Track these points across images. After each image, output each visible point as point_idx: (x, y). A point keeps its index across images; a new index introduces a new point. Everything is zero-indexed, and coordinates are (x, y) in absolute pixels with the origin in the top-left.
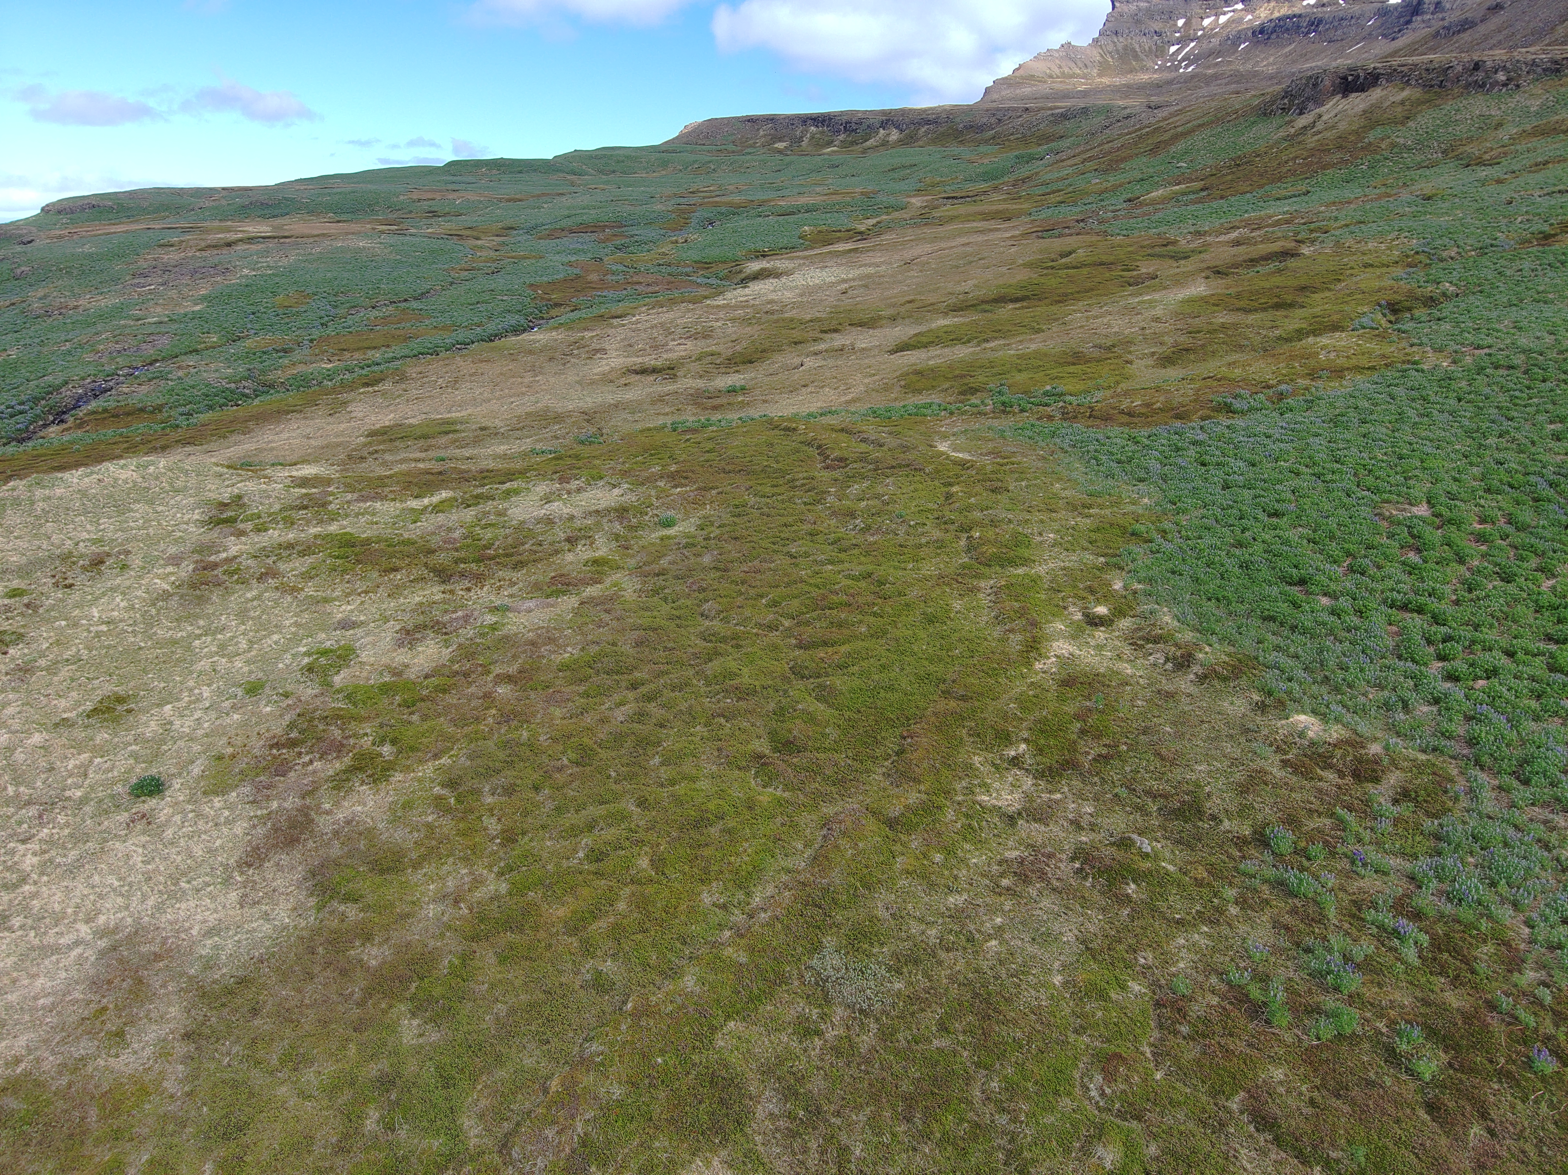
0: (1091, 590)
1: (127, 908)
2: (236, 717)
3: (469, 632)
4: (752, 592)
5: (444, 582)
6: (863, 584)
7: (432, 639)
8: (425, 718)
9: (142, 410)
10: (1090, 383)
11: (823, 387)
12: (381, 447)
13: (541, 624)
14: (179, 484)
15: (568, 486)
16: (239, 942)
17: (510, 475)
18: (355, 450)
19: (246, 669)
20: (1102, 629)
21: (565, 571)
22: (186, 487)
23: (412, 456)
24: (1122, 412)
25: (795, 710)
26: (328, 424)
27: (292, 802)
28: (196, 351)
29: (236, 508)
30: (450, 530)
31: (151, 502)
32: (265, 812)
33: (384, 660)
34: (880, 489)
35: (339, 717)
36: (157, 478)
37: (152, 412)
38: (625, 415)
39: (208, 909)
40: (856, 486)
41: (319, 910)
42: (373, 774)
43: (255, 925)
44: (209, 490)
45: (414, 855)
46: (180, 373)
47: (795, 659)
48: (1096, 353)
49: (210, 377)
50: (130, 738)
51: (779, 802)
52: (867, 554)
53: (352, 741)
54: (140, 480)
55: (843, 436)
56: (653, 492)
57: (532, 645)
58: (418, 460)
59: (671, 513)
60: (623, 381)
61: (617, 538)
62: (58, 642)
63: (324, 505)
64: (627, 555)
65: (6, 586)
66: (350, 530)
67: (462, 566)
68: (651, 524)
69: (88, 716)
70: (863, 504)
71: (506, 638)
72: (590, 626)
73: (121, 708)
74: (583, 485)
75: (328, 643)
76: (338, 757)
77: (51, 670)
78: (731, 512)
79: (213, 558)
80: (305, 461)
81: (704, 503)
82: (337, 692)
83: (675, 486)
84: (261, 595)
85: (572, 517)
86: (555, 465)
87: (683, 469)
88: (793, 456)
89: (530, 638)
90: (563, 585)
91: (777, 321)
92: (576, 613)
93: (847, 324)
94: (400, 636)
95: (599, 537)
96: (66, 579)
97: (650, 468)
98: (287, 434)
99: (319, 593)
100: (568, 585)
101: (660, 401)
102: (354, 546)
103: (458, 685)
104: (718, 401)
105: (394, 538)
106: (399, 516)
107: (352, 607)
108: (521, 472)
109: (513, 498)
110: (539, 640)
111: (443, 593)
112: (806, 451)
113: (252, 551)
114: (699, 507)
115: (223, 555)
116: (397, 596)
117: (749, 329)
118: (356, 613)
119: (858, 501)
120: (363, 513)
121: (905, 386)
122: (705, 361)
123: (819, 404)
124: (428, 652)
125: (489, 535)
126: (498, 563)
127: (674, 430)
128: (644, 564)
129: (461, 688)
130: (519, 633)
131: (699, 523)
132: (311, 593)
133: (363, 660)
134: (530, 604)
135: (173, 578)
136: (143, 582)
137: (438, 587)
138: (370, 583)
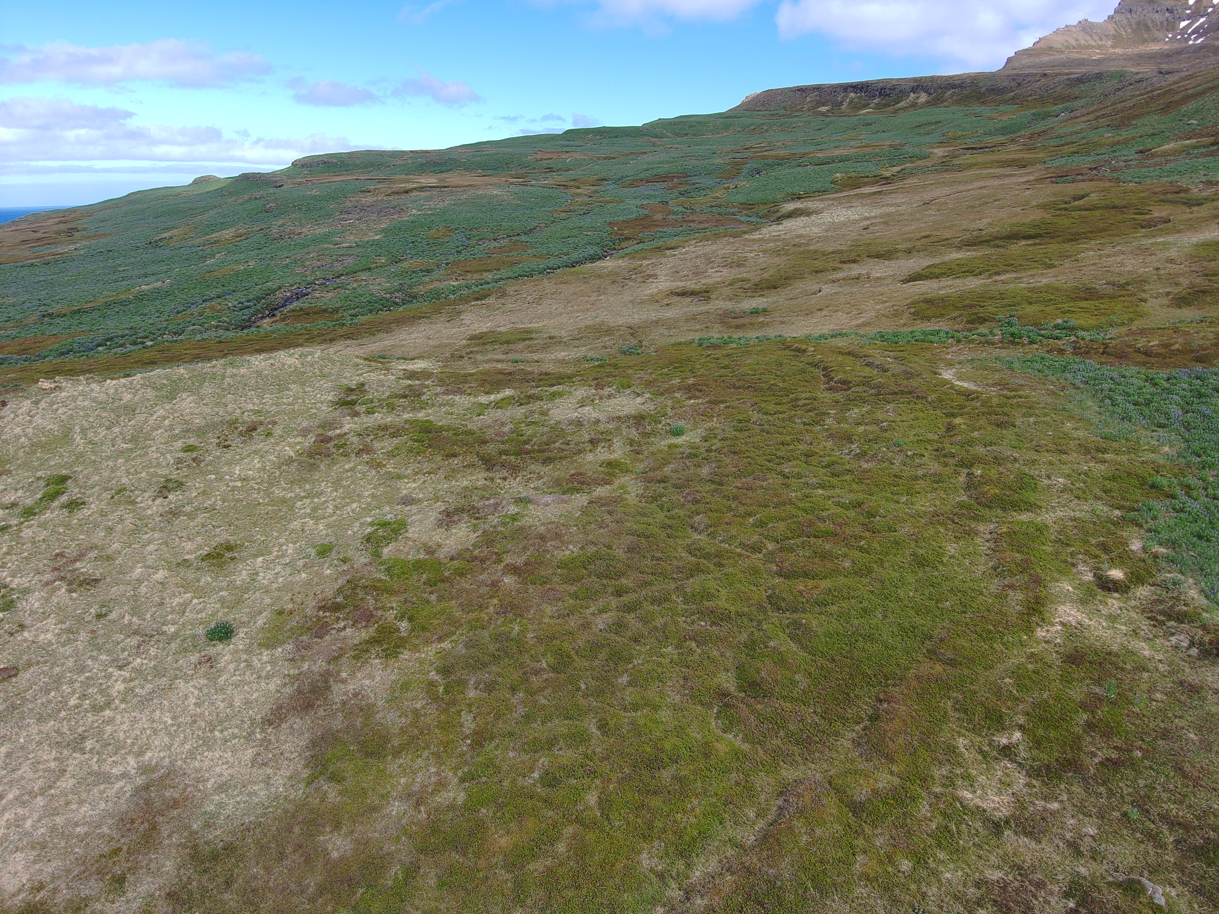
0: (1105, 548)
1: (169, 749)
2: (304, 575)
3: (493, 520)
4: (742, 509)
5: (488, 470)
6: (852, 514)
7: (466, 522)
8: (441, 599)
9: (325, 311)
10: (1103, 319)
11: (836, 311)
12: (476, 349)
13: (554, 519)
14: (326, 370)
15: (601, 392)
16: (238, 803)
17: (560, 379)
18: (457, 350)
19: (324, 532)
20: (1116, 595)
21: (582, 470)
22: (330, 373)
23: (496, 357)
24: (1138, 351)
25: (766, 647)
26: (446, 328)
27: (320, 665)
28: (369, 269)
29: (358, 393)
30: (503, 424)
31: (303, 384)
32: (297, 672)
33: (425, 538)
34: (879, 415)
35: (375, 588)
36: (312, 365)
37: (332, 313)
38: (663, 331)
39: (227, 763)
40: (856, 410)
41: (309, 784)
42: (387, 649)
43: (256, 788)
44: (345, 378)
45: (396, 742)
46: (355, 285)
47: (773, 588)
48: (1109, 290)
49: (374, 288)
50: (224, 584)
51: (737, 754)
52: (860, 482)
53: (380, 613)
54: (300, 366)
55: (849, 360)
56: (670, 403)
57: (541, 539)
58: (498, 361)
59: (681, 423)
60: (666, 301)
61: (632, 442)
62: (204, 493)
63: (419, 395)
64: (637, 460)
65: (185, 443)
66: (431, 418)
67: (504, 457)
68: (663, 432)
69: (203, 560)
70: (861, 429)
71: (522, 529)
72: (593, 526)
73: (228, 555)
74: (613, 392)
75: (389, 516)
76: (366, 627)
77: (191, 516)
78: (734, 427)
79: (330, 433)
80: (421, 357)
81: (712, 416)
82: (382, 563)
83: (690, 398)
84: (355, 467)
85: (598, 421)
86: (597, 372)
87: (700, 382)
88: (798, 377)
89: (541, 531)
90: (578, 483)
91: (802, 253)
92: (583, 512)
93: (865, 256)
94: (441, 517)
95: (617, 441)
96: (227, 440)
97: (671, 380)
98: (416, 335)
99: (396, 469)
100: (583, 483)
101: (694, 319)
102: (430, 432)
103: (474, 570)
104: (741, 321)
105: (460, 428)
106: (469, 409)
107: (416, 485)
108: (570, 377)
109: (557, 400)
110: (548, 535)
111: (485, 479)
112: (812, 372)
113: (359, 430)
114: (707, 419)
115: (338, 431)
116: (451, 479)
117: (778, 259)
118: (418, 490)
119: (856, 426)
120: (445, 404)
121: (914, 314)
122: (735, 286)
123: (831, 327)
124: (459, 535)
125: (530, 431)
126: (532, 458)
127: (700, 345)
128: (650, 470)
129: (476, 573)
130: (533, 525)
131: (704, 435)
132: (390, 469)
133: (409, 535)
134: (548, 499)
135: (299, 447)
136: (277, 448)
137: (483, 474)
138: (434, 465)
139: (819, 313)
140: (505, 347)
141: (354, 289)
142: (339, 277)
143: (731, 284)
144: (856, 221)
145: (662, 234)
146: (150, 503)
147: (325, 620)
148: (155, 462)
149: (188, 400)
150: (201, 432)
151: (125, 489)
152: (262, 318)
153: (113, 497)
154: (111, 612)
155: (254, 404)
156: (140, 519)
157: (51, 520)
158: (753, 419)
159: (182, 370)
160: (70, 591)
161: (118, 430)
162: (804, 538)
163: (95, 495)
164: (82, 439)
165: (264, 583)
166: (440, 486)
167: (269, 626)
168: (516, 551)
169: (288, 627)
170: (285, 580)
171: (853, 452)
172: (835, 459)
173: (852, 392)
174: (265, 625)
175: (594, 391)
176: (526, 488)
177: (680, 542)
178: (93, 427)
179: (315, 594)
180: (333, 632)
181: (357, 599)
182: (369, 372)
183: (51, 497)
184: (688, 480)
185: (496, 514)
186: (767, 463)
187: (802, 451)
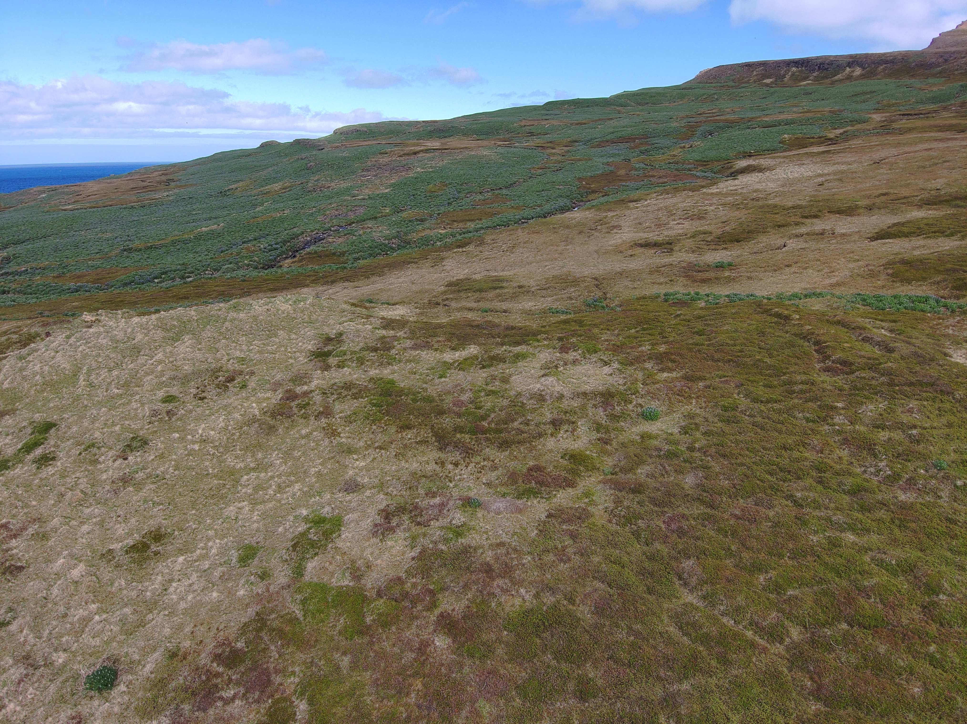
2: (215, 594)
3: (437, 531)
4: (746, 556)
5: (440, 449)
7: (405, 531)
8: (353, 666)
9: (334, 254)
11: (806, 268)
12: (451, 296)
13: (505, 539)
14: (314, 317)
15: (566, 357)
17: (525, 336)
18: (435, 297)
19: (256, 525)
21: (542, 463)
22: (317, 319)
23: (468, 305)
26: (429, 273)
28: (376, 218)
29: (335, 343)
30: (463, 391)
31: (290, 331)
34: (905, 418)
36: (302, 312)
37: (339, 256)
38: (627, 283)
40: (871, 407)
44: (328, 325)
46: (361, 232)
49: (376, 235)
50: (134, 594)
53: (279, 679)
54: (292, 312)
55: (841, 332)
56: (640, 375)
57: (487, 572)
58: (470, 309)
59: (654, 405)
60: (630, 252)
61: (598, 427)
62: (162, 456)
63: (389, 349)
64: (604, 452)
65: (167, 392)
66: (395, 377)
67: (458, 436)
68: (634, 416)
69: (127, 552)
70: (883, 435)
71: (466, 551)
72: (551, 557)
73: (153, 548)
74: (578, 357)
75: (327, 509)
76: (258, 701)
77: (139, 486)
78: (718, 415)
79: (299, 390)
80: (401, 303)
81: (690, 397)
82: (299, 590)
83: (662, 370)
84: (311, 433)
85: (561, 397)
86: (562, 329)
87: (672, 351)
88: (787, 351)
89: (488, 559)
90: (536, 483)
91: (762, 207)
92: (540, 531)
93: (826, 211)
94: (379, 520)
95: (582, 425)
96: (204, 392)
97: (641, 346)
98: (402, 279)
99: (349, 440)
100: (541, 483)
101: (657, 271)
102: (390, 395)
103: (401, 618)
104: (706, 275)
105: (419, 393)
106: (433, 368)
107: (364, 464)
108: (535, 334)
109: (520, 364)
110: (496, 566)
111: (436, 463)
112: (802, 346)
113: (325, 387)
114: (685, 401)
115: (305, 388)
116: (401, 458)
117: (738, 212)
118: (364, 472)
119: (876, 430)
120: (411, 361)
121: (892, 275)
122: (698, 239)
123: (803, 285)
124: (394, 551)
125: (489, 404)
126: (487, 439)
127: (666, 301)
128: (621, 471)
129: (402, 625)
130: (480, 547)
131: (683, 424)
132: (343, 440)
133: (340, 544)
134: (500, 504)
135: (265, 405)
136: (245, 404)
137: (435, 454)
138: (387, 438)
139: (787, 269)
140: (477, 295)
141: (360, 235)
142: (350, 225)
143: (693, 237)
144: (810, 178)
145: (625, 188)
146: (110, 463)
147: (215, 681)
148: (133, 413)
149: (187, 344)
150: (185, 380)
151: (93, 445)
152: (286, 258)
153: (80, 454)
155: (241, 351)
156: (93, 485)
157: (19, 477)
158: (742, 407)
159: (192, 312)
161: (116, 373)
162: (844, 626)
163: (67, 449)
164: (84, 380)
165: (173, 599)
166: (388, 467)
167: (156, 677)
168: (456, 590)
169: (174, 684)
170: (194, 598)
171: (882, 473)
172: (859, 480)
173: (857, 377)
174: (152, 673)
175: (558, 355)
176: (477, 483)
177: (666, 606)
178: (99, 368)
179: (218, 629)
180: (219, 704)
181: (259, 648)
182: (351, 320)
183: (29, 448)
184: (669, 494)
185: (440, 519)
186: (769, 477)
187: (812, 462)
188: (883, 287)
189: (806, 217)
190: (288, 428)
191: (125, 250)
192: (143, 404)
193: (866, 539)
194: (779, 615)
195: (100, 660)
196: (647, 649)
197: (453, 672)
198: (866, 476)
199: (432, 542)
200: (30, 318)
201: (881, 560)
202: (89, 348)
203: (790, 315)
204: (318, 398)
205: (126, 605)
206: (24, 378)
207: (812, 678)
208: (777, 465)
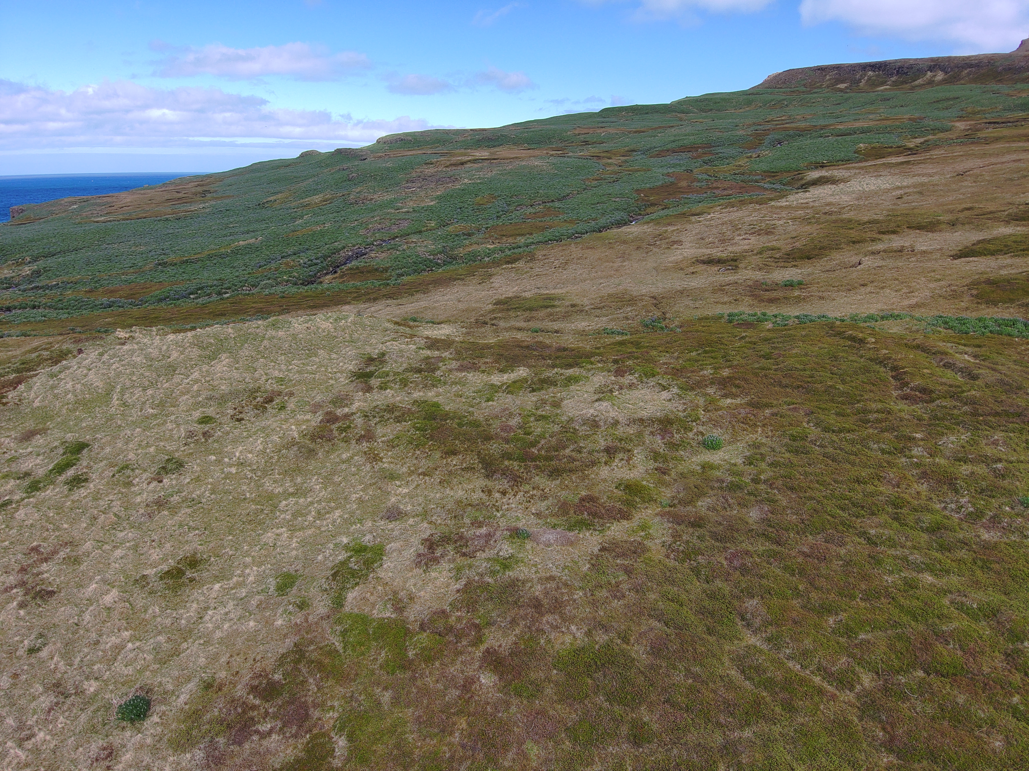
2: (252, 623)
3: (483, 563)
4: (814, 597)
5: (487, 476)
7: (449, 562)
8: (395, 702)
9: (377, 270)
11: (882, 288)
12: (499, 315)
13: (555, 572)
14: (356, 335)
15: (621, 380)
17: (578, 358)
18: (482, 315)
19: (294, 553)
21: (595, 493)
22: (359, 338)
23: (518, 325)
26: (477, 290)
28: (420, 232)
29: (377, 363)
30: (511, 415)
31: (331, 350)
33: (398, 582)
36: (344, 330)
37: (382, 272)
38: (688, 302)
44: (370, 345)
46: (405, 247)
49: (421, 250)
50: (168, 621)
53: (317, 714)
54: (332, 330)
55: (921, 357)
56: (701, 401)
57: (535, 607)
58: (519, 329)
59: (716, 433)
60: (692, 269)
61: (656, 456)
62: (198, 479)
63: (434, 370)
64: (662, 483)
65: (204, 412)
66: (440, 400)
67: (506, 463)
68: (694, 444)
69: (161, 578)
71: (514, 584)
72: (604, 593)
73: (189, 574)
74: (635, 381)
75: (368, 537)
76: (295, 736)
77: (174, 510)
78: (786, 445)
79: (339, 412)
80: (447, 322)
81: (755, 425)
82: (339, 621)
83: (725, 396)
84: (352, 458)
85: (616, 423)
86: (618, 351)
87: (736, 375)
88: (861, 377)
89: (537, 593)
90: (589, 514)
91: (835, 222)
92: (593, 565)
93: (905, 227)
94: (422, 549)
95: (638, 453)
96: (241, 413)
97: (702, 370)
98: (448, 297)
99: (392, 466)
100: (594, 515)
101: (721, 290)
102: (434, 419)
103: (445, 653)
104: (774, 294)
105: (466, 417)
106: (480, 391)
107: (407, 491)
108: (588, 356)
109: (572, 388)
110: (545, 602)
111: (483, 491)
112: (878, 372)
113: (367, 409)
114: (750, 429)
115: (346, 410)
116: (446, 485)
117: (809, 227)
118: (407, 500)
119: (958, 463)
120: (457, 383)
121: (977, 296)
122: (765, 255)
123: (879, 306)
124: (438, 583)
125: (539, 430)
126: (537, 467)
127: (730, 322)
128: (679, 502)
129: (446, 660)
130: (528, 581)
131: (748, 454)
132: (386, 465)
133: (382, 574)
134: (550, 536)
135: (304, 427)
136: (284, 427)
137: (481, 482)
138: (431, 464)
139: (862, 289)
140: (527, 314)
141: (404, 250)
142: (393, 239)
143: (760, 253)
144: (888, 191)
145: (686, 201)
146: (145, 485)
147: (251, 714)
148: (168, 434)
149: (224, 363)
150: (222, 400)
151: (127, 467)
152: (327, 274)
153: (114, 475)
154: (45, 645)
155: (280, 370)
156: (126, 509)
157: (50, 498)
158: (811, 437)
159: (230, 330)
160: (22, 605)
161: (151, 392)
162: (920, 673)
163: (100, 470)
164: (118, 399)
165: (208, 628)
166: (432, 495)
167: (190, 709)
168: (503, 625)
169: (208, 716)
170: (231, 626)
171: (963, 510)
172: (938, 517)
173: (938, 406)
174: (186, 704)
175: (613, 378)
176: (525, 513)
177: (727, 648)
178: (133, 386)
179: (254, 660)
180: (255, 738)
181: (298, 681)
182: (394, 340)
183: (61, 469)
184: (731, 528)
185: (487, 550)
186: (841, 513)
187: (888, 497)
188: (967, 308)
189: (883, 233)
190: (328, 452)
191: (160, 264)
192: (178, 425)
193: (945, 580)
194: (849, 660)
195: (133, 690)
196: (706, 693)
197: (499, 712)
198: (947, 513)
199: (478, 574)
200: (61, 334)
201: (962, 603)
202: (123, 365)
203: (865, 339)
204: (359, 421)
205: (160, 633)
206: (56, 396)
207: (884, 729)
208: (850, 499)
